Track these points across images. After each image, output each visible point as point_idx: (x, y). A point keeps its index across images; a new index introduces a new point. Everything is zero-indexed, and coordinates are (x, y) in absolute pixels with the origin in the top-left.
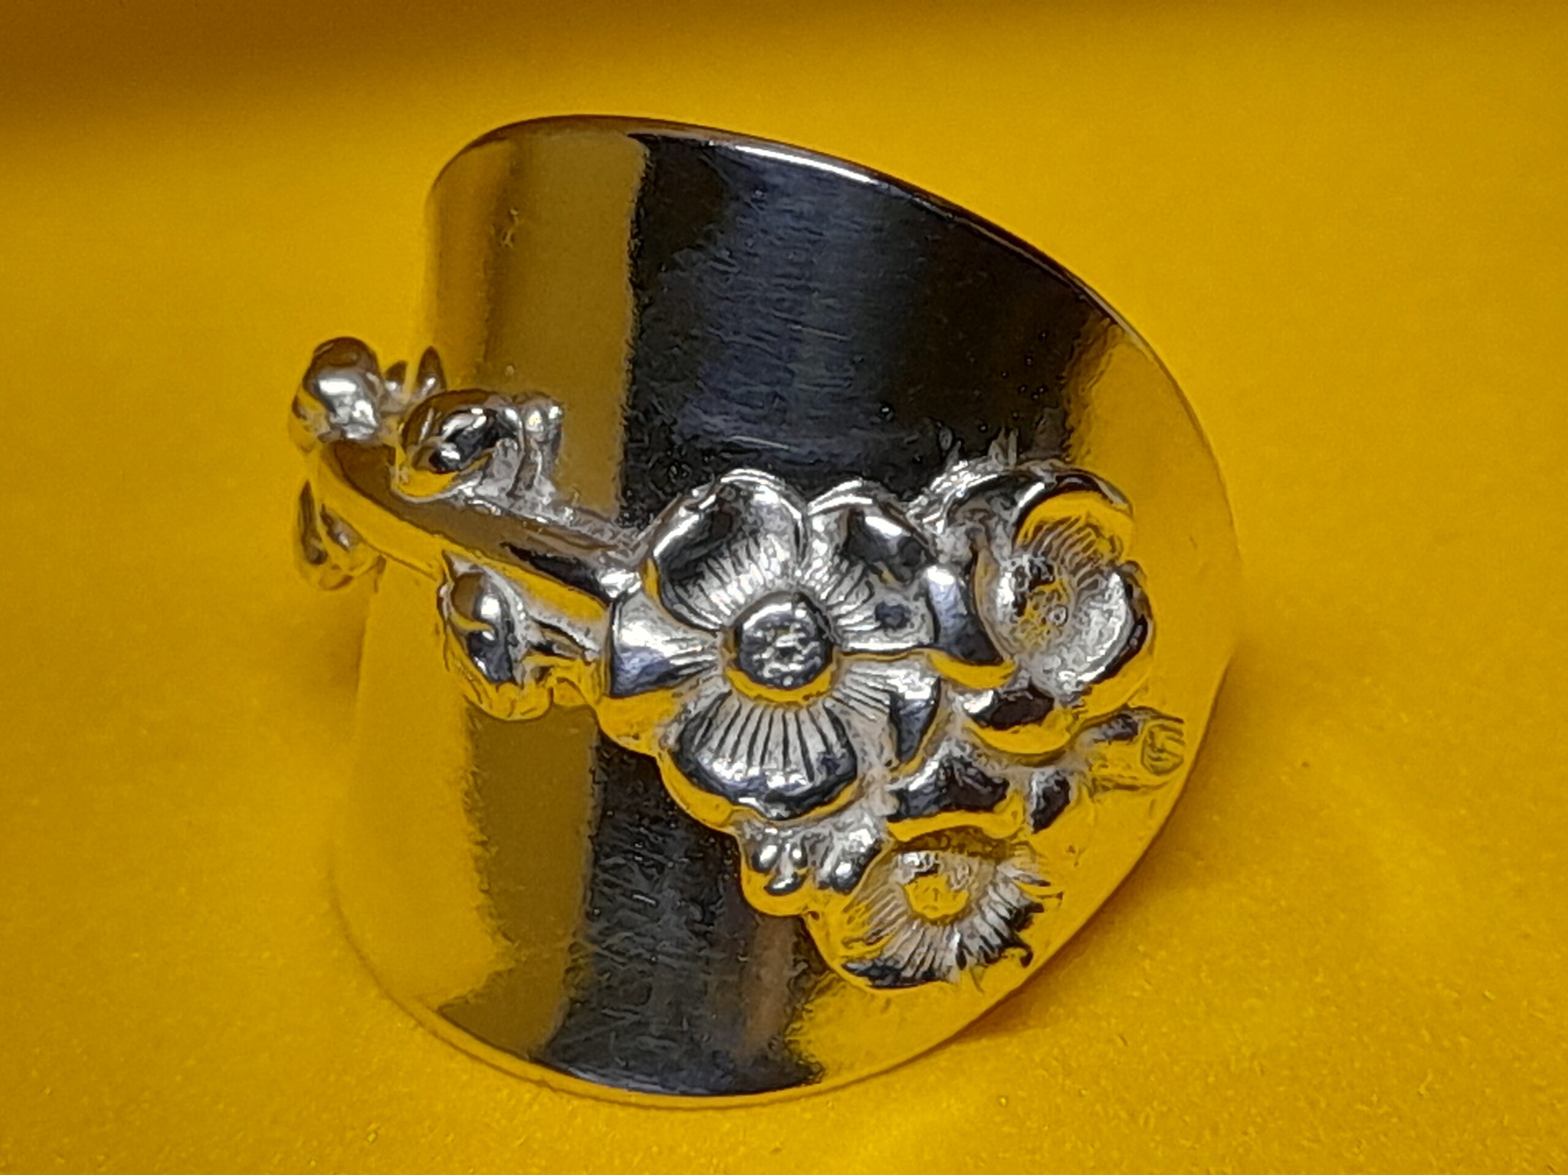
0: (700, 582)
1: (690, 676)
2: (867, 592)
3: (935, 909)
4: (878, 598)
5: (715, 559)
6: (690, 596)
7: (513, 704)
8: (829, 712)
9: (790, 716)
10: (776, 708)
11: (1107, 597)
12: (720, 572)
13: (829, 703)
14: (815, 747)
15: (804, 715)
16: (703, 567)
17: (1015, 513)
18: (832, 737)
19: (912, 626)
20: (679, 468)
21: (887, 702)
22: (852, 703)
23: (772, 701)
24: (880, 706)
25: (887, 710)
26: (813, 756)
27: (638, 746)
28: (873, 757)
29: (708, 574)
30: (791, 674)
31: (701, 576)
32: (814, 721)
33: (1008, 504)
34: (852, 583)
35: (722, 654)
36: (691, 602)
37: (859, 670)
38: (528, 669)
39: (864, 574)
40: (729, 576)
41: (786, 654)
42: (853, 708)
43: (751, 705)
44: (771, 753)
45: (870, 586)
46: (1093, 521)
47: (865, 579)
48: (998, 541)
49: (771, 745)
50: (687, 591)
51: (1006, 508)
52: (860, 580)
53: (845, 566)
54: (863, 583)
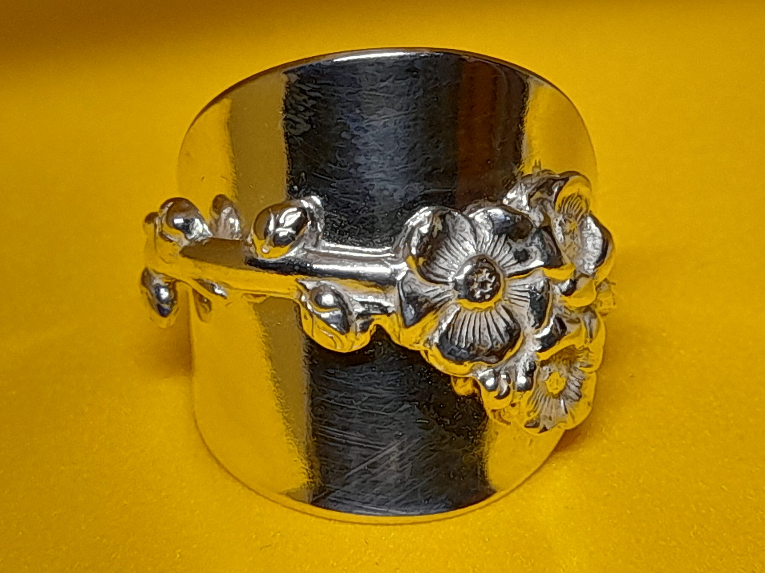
0: (435, 261)
1: (440, 307)
2: (508, 248)
3: (557, 389)
4: (513, 249)
5: (439, 249)
6: (433, 269)
7: (353, 343)
8: (504, 308)
9: (488, 313)
10: (482, 312)
11: (589, 227)
12: (442, 254)
13: (503, 303)
14: (502, 325)
15: (494, 312)
16: (435, 254)
17: (554, 195)
18: (508, 318)
19: (532, 258)
20: (401, 213)
21: (529, 297)
22: (512, 301)
23: (481, 309)
24: (525, 299)
25: (529, 300)
26: (502, 330)
27: (419, 347)
28: (526, 324)
29: (438, 257)
30: (488, 293)
31: (435, 258)
32: (498, 313)
33: (550, 193)
34: (501, 245)
35: (453, 293)
36: (434, 271)
37: (513, 284)
38: (358, 325)
39: (506, 239)
40: (446, 255)
41: (483, 284)
42: (513, 303)
43: (470, 313)
44: (483, 333)
45: (509, 244)
46: (580, 193)
47: (507, 241)
48: (549, 211)
49: (482, 330)
50: (431, 267)
51: (550, 195)
52: (504, 242)
53: (496, 238)
54: (506, 244)
